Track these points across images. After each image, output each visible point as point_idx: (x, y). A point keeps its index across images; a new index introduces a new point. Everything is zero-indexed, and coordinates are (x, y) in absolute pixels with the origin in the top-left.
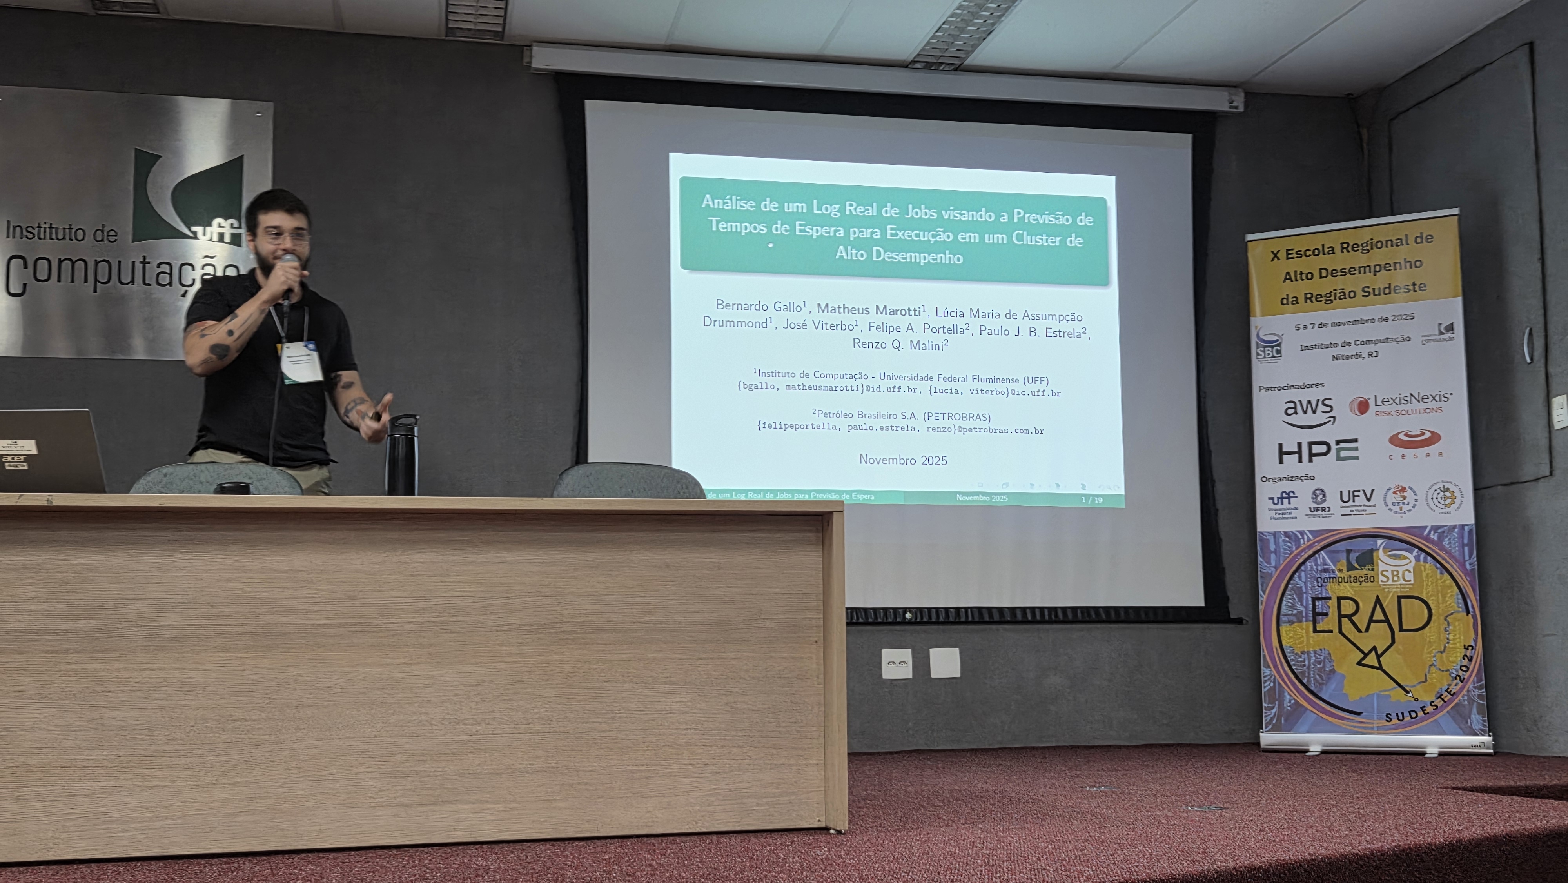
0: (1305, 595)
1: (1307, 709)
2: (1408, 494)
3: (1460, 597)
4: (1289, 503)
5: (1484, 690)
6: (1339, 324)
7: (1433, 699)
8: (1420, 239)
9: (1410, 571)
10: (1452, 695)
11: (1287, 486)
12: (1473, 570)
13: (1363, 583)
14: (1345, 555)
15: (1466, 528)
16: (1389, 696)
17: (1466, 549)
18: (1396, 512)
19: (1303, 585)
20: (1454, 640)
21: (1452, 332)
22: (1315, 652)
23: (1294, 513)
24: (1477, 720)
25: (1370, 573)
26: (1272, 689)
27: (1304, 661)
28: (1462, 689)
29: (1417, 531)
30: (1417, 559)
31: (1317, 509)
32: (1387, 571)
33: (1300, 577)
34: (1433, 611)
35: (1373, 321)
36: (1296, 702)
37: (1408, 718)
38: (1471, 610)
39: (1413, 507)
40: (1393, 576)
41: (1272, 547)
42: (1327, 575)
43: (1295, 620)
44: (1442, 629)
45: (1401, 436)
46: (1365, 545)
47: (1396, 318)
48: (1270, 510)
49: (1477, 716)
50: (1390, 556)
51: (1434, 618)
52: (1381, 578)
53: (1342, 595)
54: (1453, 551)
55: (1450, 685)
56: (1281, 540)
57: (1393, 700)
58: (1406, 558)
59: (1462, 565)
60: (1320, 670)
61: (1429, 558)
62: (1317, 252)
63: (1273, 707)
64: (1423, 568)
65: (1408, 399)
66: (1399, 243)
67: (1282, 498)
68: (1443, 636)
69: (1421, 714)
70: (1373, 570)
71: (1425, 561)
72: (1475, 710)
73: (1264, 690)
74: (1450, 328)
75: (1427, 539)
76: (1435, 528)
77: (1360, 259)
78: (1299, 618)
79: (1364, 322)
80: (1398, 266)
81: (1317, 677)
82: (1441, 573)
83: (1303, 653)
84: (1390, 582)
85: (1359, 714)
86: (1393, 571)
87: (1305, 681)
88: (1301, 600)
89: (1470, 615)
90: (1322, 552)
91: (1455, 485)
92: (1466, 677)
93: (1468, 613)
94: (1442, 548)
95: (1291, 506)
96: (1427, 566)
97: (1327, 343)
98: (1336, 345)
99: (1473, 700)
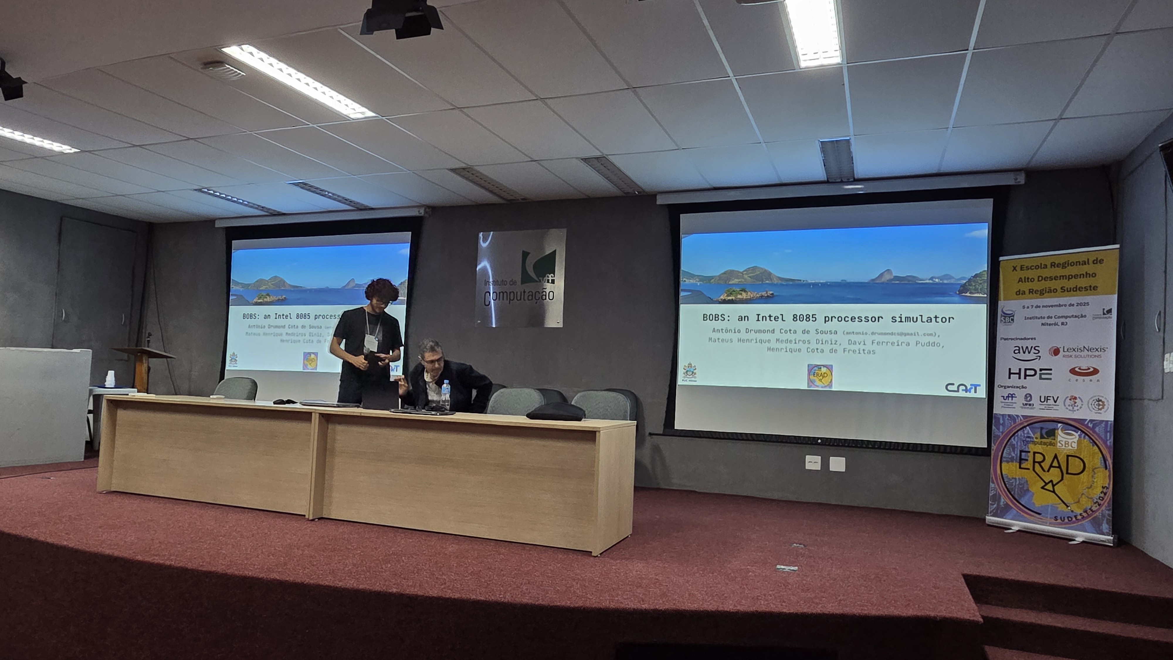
0: (1016, 449)
1: (1012, 508)
2: (1078, 401)
3: (1102, 459)
4: (1012, 400)
5: (1111, 512)
6: (1046, 306)
7: (1082, 512)
8: (1095, 262)
9: (1075, 443)
10: (1093, 512)
11: (1011, 391)
12: (1110, 446)
13: (1049, 446)
14: (1039, 430)
15: (1109, 422)
16: (1058, 508)
17: (1108, 434)
18: (1070, 410)
19: (1015, 443)
20: (1096, 482)
21: (1110, 314)
22: (1019, 478)
23: (1014, 405)
24: (1105, 527)
25: (1053, 441)
26: (994, 495)
27: (1013, 482)
28: (1099, 509)
29: (1081, 421)
30: (1080, 436)
31: (1026, 404)
32: (1062, 441)
33: (1014, 439)
34: (1087, 465)
35: (1065, 305)
36: (1007, 504)
37: (1066, 520)
38: (1108, 467)
39: (1081, 408)
40: (1065, 444)
41: (1001, 421)
42: (1029, 439)
43: (1010, 460)
44: (1090, 476)
45: (1077, 369)
46: (1051, 426)
47: (1078, 304)
48: (1002, 402)
49: (1107, 526)
50: (1066, 434)
51: (1086, 469)
52: (1059, 444)
53: (1036, 451)
54: (1101, 435)
55: (1092, 506)
56: (1006, 419)
57: (1060, 509)
58: (1073, 435)
59: (1105, 442)
60: (1021, 488)
61: (1087, 437)
62: (1037, 267)
63: (994, 504)
64: (1083, 442)
65: (1082, 349)
66: (1084, 263)
67: (1008, 397)
68: (1091, 480)
69: (1074, 519)
70: (1054, 439)
71: (1084, 437)
72: (1105, 522)
73: (990, 495)
74: (1110, 311)
75: (1087, 426)
76: (1091, 421)
77: (1059, 272)
78: (1012, 460)
79: (1060, 306)
80: (1082, 276)
81: (1019, 492)
82: (1093, 446)
83: (1013, 478)
84: (1064, 447)
85: (1039, 514)
86: (1065, 442)
87: (1012, 493)
88: (1014, 451)
89: (1107, 470)
90: (1028, 427)
91: (1105, 398)
92: (1102, 503)
93: (1106, 468)
94: (1095, 432)
95: (1013, 401)
96: (1086, 440)
97: (1039, 316)
98: (1044, 318)
99: (1104, 516)
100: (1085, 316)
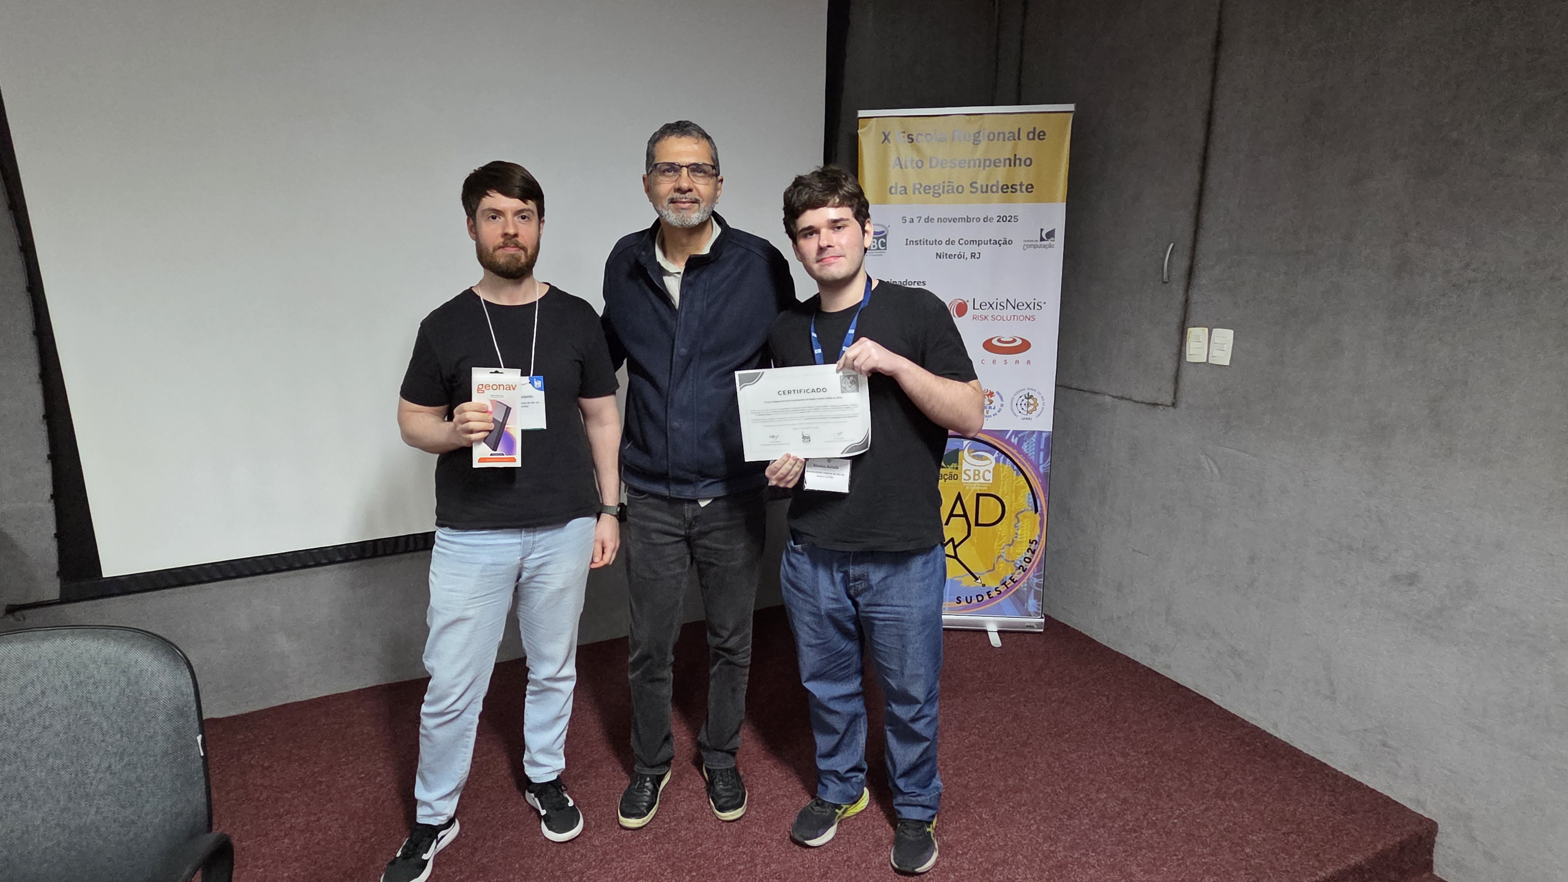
2: (996, 398)
3: (1031, 496)
5: (1042, 580)
6: (945, 220)
7: (998, 585)
8: (1032, 135)
9: (990, 472)
10: (1015, 582)
12: (1045, 474)
15: (1044, 435)
16: (960, 582)
20: (1021, 535)
21: (1052, 239)
24: (1032, 604)
25: (955, 472)
28: (1024, 577)
29: (1000, 434)
30: (997, 460)
32: (969, 470)
34: (1006, 509)
35: (978, 220)
37: (975, 601)
38: (1039, 509)
39: (999, 412)
40: (975, 475)
44: (1012, 526)
45: (995, 342)
47: (999, 218)
49: (1034, 602)
50: (974, 457)
51: (1006, 514)
52: (964, 476)
55: (1013, 574)
57: (964, 585)
58: (987, 459)
59: (1036, 468)
61: (1008, 460)
64: (1001, 469)
65: (1004, 305)
66: (1012, 137)
68: (1013, 531)
69: (986, 598)
70: (957, 468)
71: (1004, 462)
72: (1032, 596)
74: (1051, 235)
75: (1008, 442)
76: (1016, 433)
79: (968, 220)
82: (1017, 474)
84: (971, 481)
86: (975, 470)
89: (1038, 513)
91: (1039, 393)
92: (1028, 568)
93: (1036, 511)
94: (1020, 451)
96: (1006, 466)
97: (932, 239)
98: (940, 243)
99: (1031, 588)
100: (1010, 242)
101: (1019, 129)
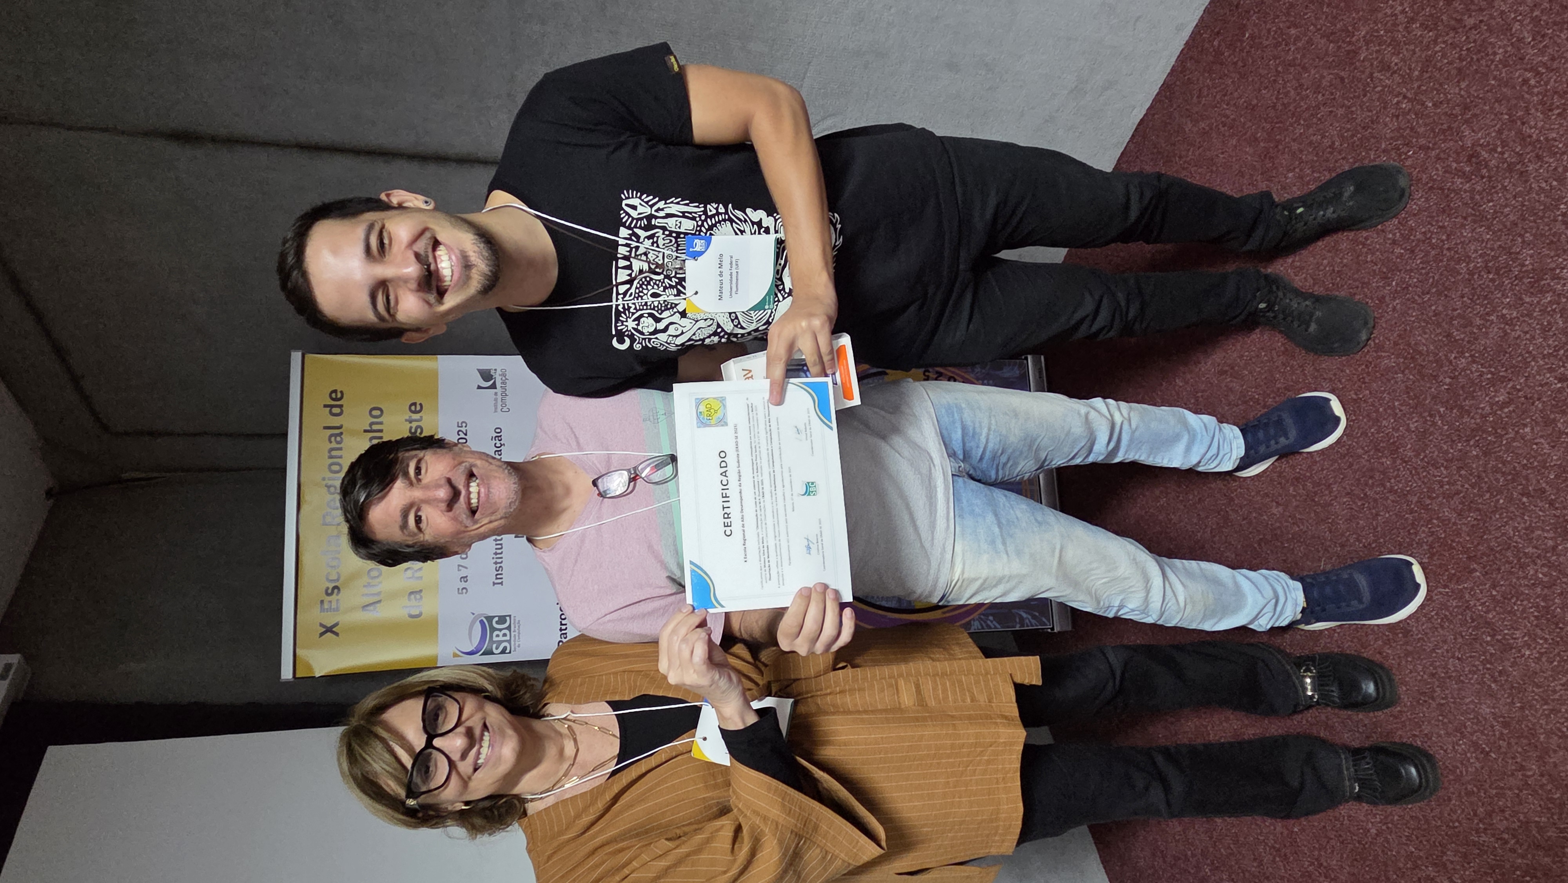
8: (334, 410)
21: (492, 372)
24: (1009, 371)
49: (1004, 370)
63: (1021, 617)
74: (486, 375)
100: (498, 431)
101: (326, 428)
